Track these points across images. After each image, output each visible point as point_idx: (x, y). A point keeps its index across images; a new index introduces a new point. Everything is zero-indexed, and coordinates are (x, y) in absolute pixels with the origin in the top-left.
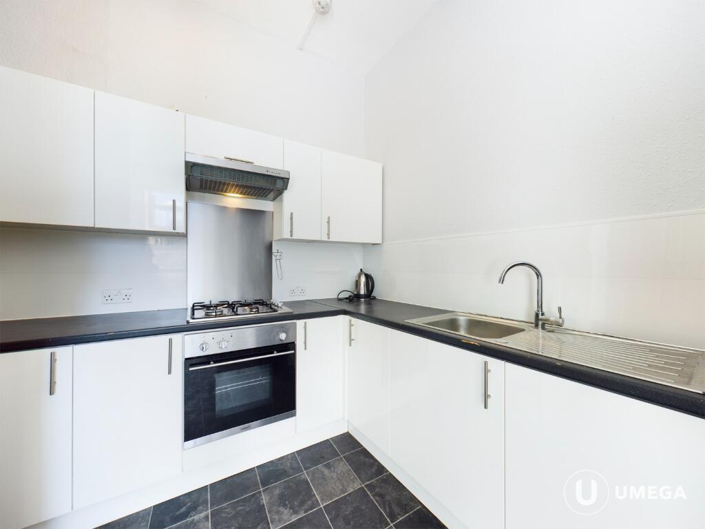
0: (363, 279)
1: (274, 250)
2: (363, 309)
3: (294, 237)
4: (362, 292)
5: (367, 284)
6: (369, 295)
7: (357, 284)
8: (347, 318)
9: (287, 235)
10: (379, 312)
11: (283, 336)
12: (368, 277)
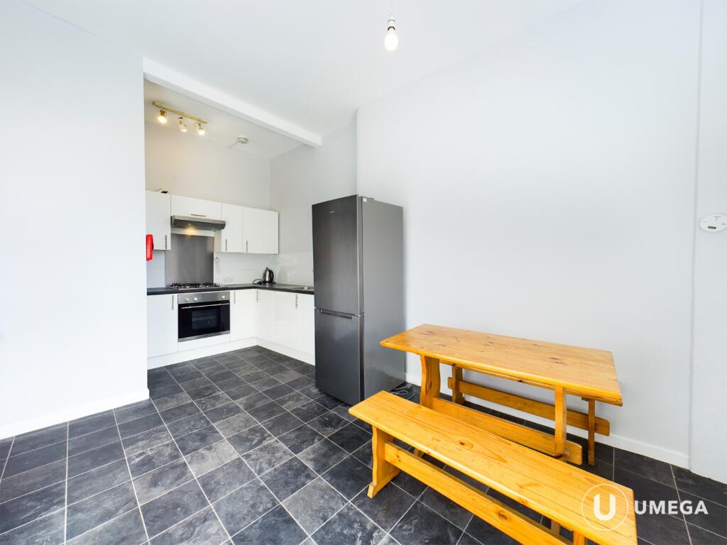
0: (268, 273)
1: (215, 257)
2: (267, 285)
3: (228, 251)
4: (267, 279)
5: (270, 275)
6: (271, 281)
7: (265, 275)
8: (255, 290)
9: (223, 250)
10: (276, 287)
11: (223, 297)
12: (271, 272)
